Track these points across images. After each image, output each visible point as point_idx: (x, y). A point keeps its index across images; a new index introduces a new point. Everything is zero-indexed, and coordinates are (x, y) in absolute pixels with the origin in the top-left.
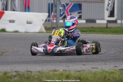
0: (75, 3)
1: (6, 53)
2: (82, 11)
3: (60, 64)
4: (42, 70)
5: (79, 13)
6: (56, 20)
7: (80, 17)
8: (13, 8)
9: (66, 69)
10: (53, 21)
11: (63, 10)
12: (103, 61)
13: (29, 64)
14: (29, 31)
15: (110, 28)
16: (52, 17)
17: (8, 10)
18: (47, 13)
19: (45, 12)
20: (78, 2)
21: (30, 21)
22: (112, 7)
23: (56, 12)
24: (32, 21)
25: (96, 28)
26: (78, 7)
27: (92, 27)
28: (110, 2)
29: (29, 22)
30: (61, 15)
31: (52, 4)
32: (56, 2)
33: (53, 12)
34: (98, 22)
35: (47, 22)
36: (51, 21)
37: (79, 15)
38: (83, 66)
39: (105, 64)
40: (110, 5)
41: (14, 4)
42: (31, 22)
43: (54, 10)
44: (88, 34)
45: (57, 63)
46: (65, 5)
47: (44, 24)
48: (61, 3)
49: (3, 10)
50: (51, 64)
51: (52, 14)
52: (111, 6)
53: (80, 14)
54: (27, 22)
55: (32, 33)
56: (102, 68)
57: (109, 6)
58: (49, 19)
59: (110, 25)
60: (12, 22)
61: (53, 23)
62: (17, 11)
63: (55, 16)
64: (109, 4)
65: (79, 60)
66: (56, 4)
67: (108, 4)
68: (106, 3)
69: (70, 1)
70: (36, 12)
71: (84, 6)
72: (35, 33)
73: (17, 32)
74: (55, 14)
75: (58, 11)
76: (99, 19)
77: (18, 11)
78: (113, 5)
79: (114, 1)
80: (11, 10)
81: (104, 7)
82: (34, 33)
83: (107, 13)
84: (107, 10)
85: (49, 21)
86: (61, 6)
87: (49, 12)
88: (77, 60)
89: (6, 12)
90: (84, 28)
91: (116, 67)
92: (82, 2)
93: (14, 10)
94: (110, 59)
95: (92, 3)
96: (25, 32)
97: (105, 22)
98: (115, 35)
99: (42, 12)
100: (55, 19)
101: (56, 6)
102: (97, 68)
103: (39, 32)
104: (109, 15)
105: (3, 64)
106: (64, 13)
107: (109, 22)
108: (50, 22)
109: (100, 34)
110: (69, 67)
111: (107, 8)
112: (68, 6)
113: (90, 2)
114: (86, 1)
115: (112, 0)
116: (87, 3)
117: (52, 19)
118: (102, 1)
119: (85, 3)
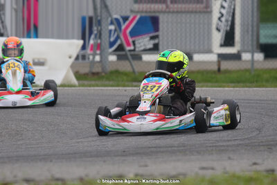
0: (144, 15)
2: (160, 33)
3: (125, 160)
4: (87, 176)
5: (152, 38)
6: (101, 54)
7: (155, 48)
9: (141, 171)
10: (94, 58)
11: (115, 30)
12: (223, 150)
13: (51, 161)
14: (38, 83)
15: (227, 72)
16: (91, 49)
18: (78, 39)
19: (73, 38)
20: (150, 12)
21: (39, 59)
22: (230, 23)
23: (100, 38)
24: (46, 60)
25: (192, 72)
26: (150, 24)
28: (224, 12)
29: (36, 61)
30: (112, 44)
31: (91, 19)
32: (99, 14)
33: (93, 36)
34: (197, 57)
35: (80, 60)
36: (89, 58)
37: (152, 42)
39: (229, 158)
40: (223, 19)
42: (41, 61)
43: (95, 32)
45: (117, 158)
46: (121, 20)
47: (72, 66)
48: (110, 16)
50: (104, 161)
51: (92, 42)
52: (227, 21)
53: (156, 41)
54: (33, 61)
56: (225, 169)
57: (221, 21)
58: (83, 52)
59: (226, 65)
61: (93, 62)
62: (8, 36)
63: (99, 46)
64: (222, 15)
65: (165, 149)
66: (99, 18)
67: (219, 15)
68: (216, 15)
69: (132, 11)
70: (52, 37)
74: (99, 41)
75: (105, 35)
76: (199, 52)
78: (230, 19)
79: (234, 9)
81: (210, 24)
83: (217, 38)
84: (218, 30)
85: (84, 57)
86: (112, 23)
87: (83, 38)
88: (162, 149)
91: (255, 164)
92: (159, 12)
93: (1, 35)
94: (238, 145)
95: (184, 15)
97: (213, 58)
98: (241, 89)
99: (67, 38)
100: (98, 52)
101: (99, 23)
102: (213, 169)
103: (62, 85)
104: (224, 42)
106: (118, 37)
107: (222, 57)
108: (87, 60)
109: (207, 87)
110: (146, 166)
111: (218, 24)
112: (127, 22)
113: (177, 12)
114: (168, 10)
115: (230, 7)
116: (170, 15)
117: (92, 52)
118: (205, 10)
119: (166, 15)
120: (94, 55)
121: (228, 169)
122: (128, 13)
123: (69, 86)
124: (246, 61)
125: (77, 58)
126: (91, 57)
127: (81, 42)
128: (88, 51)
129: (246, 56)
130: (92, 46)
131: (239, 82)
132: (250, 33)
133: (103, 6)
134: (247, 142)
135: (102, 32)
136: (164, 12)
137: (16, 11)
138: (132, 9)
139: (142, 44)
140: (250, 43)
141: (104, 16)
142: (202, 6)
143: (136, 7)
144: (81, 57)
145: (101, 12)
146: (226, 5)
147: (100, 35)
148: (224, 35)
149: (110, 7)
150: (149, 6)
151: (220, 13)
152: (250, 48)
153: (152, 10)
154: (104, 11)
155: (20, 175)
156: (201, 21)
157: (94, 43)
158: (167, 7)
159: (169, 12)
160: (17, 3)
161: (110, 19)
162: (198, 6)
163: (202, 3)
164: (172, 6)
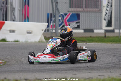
0: (73, 13)
1: (10, 62)
2: (80, 21)
3: (66, 72)
5: (77, 23)
6: (55, 30)
7: (78, 27)
8: (13, 18)
9: (74, 76)
10: (52, 31)
11: (61, 19)
12: (107, 69)
13: (35, 72)
14: (29, 41)
15: (108, 37)
16: (51, 27)
17: (8, 21)
18: (46, 23)
19: (44, 22)
20: (76, 12)
21: (29, 31)
22: (110, 17)
23: (55, 22)
24: (32, 31)
25: (94, 37)
26: (76, 17)
27: (91, 37)
28: (107, 12)
29: (28, 32)
30: (60, 25)
31: (51, 14)
32: (55, 12)
33: (52, 22)
34: (96, 31)
35: (47, 32)
36: (50, 31)
37: (77, 24)
38: (90, 74)
39: (111, 72)
40: (107, 15)
41: (13, 14)
42: (30, 32)
43: (53, 20)
44: (88, 44)
45: (63, 71)
46: (64, 15)
47: (43, 34)
48: (59, 13)
49: (3, 20)
50: (58, 72)
51: (51, 24)
52: (108, 16)
53: (79, 24)
54: (27, 31)
55: (33, 42)
56: (109, 76)
57: (106, 16)
58: (48, 28)
59: (108, 35)
60: (12, 31)
61: (52, 33)
62: (16, 21)
63: (54, 26)
64: (107, 13)
65: (83, 68)
66: (55, 14)
67: (105, 13)
68: (104, 13)
69: (68, 11)
70: (35, 22)
71: (82, 15)
72: (36, 42)
73: (17, 41)
74: (55, 24)
75: (57, 21)
76: (97, 29)
77: (18, 21)
78: (110, 15)
79: (112, 11)
80: (11, 21)
81: (101, 17)
82: (34, 42)
83: (104, 23)
84: (105, 20)
85: (48, 30)
86: (60, 16)
87: (48, 22)
88: (82, 68)
89: (6, 22)
90: (82, 37)
92: (80, 12)
93: (14, 21)
94: (114, 67)
95: (90, 13)
96: (25, 42)
97: (103, 31)
98: (115, 44)
99: (41, 22)
100: (54, 28)
101: (55, 16)
102: (104, 76)
103: (39, 42)
104: (108, 25)
105: (10, 73)
106: (62, 22)
107: (106, 31)
108: (49, 32)
109: (100, 43)
110: (75, 74)
112: (67, 16)
113: (88, 12)
114: (84, 11)
115: (110, 10)
116: (85, 13)
117: (51, 28)
118: (99, 11)
119: (83, 13)
120: (52, 30)
121: (110, 76)
122: (67, 12)
123: (42, 42)
124: (116, 33)
125: (45, 31)
126: (51, 31)
127: (47, 24)
128: (50, 28)
129: (117, 31)
130: (52, 26)
131: (113, 41)
132: (118, 21)
133: (56, 9)
134: (118, 66)
135: (56, 20)
136: (82, 12)
137: (20, 10)
138: (69, 10)
139: (73, 25)
140: (118, 25)
141: (57, 13)
142: (98, 9)
143: (70, 9)
144: (47, 30)
145: (56, 11)
146: (108, 9)
147: (55, 21)
148: (107, 22)
149: (59, 9)
150: (76, 9)
151: (106, 12)
152: (118, 27)
153: (77, 11)
154: (57, 11)
155: (23, 77)
156: (98, 16)
157: (53, 24)
158: (83, 10)
159: (84, 12)
160: (20, 8)
161: (59, 14)
162: (96, 9)
163: (98, 8)
164: (85, 9)
